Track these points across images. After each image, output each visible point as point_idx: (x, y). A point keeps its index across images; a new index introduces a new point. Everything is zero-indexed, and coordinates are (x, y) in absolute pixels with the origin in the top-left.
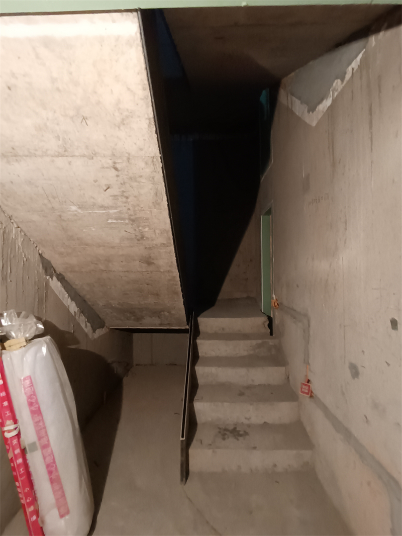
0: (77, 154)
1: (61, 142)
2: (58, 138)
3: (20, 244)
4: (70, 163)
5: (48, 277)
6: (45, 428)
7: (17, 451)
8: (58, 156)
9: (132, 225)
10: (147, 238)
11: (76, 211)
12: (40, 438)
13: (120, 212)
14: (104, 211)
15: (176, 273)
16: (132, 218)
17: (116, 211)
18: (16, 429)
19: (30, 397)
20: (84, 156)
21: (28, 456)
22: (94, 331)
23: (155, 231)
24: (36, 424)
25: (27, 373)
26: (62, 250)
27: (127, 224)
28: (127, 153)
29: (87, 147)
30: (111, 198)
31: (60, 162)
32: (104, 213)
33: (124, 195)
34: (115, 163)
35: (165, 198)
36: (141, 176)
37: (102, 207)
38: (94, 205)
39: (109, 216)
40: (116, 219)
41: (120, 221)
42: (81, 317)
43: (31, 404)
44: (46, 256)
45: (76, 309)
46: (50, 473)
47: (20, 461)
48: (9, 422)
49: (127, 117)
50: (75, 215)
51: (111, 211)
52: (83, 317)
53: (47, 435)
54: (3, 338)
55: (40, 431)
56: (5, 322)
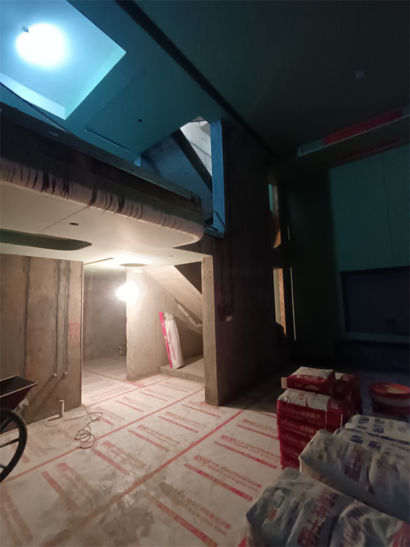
3: (169, 296)
5: (177, 304)
7: (167, 343)
18: (166, 338)
19: (169, 332)
21: (169, 345)
22: (197, 324)
24: (170, 338)
25: (168, 326)
44: (176, 298)
45: (188, 315)
46: (172, 349)
47: (167, 345)
48: (165, 336)
54: (165, 318)
55: (171, 340)
56: (165, 315)
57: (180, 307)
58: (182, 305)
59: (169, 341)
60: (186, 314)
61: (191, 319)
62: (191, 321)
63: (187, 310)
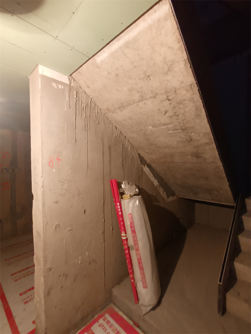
0: (148, 97)
1: (140, 94)
2: (138, 92)
3: (129, 150)
4: (145, 104)
5: (142, 166)
6: (137, 240)
7: (126, 247)
8: (139, 102)
9: (183, 132)
10: (195, 140)
11: (152, 129)
12: (135, 245)
13: (175, 126)
14: (166, 127)
15: (220, 164)
16: (183, 128)
17: (172, 125)
18: (126, 236)
19: (131, 223)
20: (151, 98)
21: (131, 251)
22: (168, 197)
23: (199, 135)
24: (134, 237)
25: (130, 212)
26: (148, 151)
27: (180, 132)
28: (174, 88)
29: (152, 92)
30: (168, 118)
31: (141, 104)
32: (165, 128)
33: (176, 115)
34: (168, 96)
35: (203, 110)
36: (184, 100)
37: (164, 124)
38: (160, 124)
39: (169, 129)
40: (173, 130)
41: (175, 131)
42: (160, 188)
43: (131, 227)
44: (141, 155)
45: (158, 184)
46: (139, 263)
47: (127, 252)
48: (123, 232)
49: (171, 65)
50: (151, 131)
51: (170, 126)
52: (162, 189)
53: (138, 244)
54: (122, 194)
55: (135, 241)
56: (123, 186)
57: (146, 169)
58: (149, 166)
59: (131, 242)
60: (156, 183)
61: (161, 190)
62: (162, 193)
63: (156, 175)
